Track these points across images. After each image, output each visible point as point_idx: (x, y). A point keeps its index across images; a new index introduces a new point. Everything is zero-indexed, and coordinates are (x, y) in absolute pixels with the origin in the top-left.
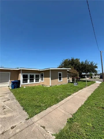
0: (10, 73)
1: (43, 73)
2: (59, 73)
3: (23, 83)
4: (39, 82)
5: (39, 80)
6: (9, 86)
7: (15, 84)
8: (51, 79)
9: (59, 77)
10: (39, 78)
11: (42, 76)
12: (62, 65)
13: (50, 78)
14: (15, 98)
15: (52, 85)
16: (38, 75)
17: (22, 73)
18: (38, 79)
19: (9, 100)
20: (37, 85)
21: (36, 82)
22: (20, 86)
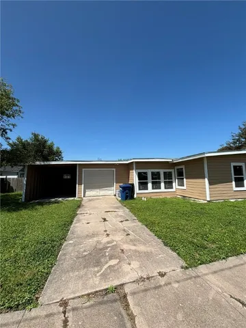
0: (114, 169)
1: (183, 167)
2: (233, 164)
3: (139, 190)
4: (174, 190)
5: (174, 184)
6: (115, 195)
7: (127, 191)
8: (210, 184)
9: (233, 176)
10: (173, 180)
11: (180, 174)
12: (238, 140)
13: (206, 180)
14: (136, 218)
15: (213, 199)
16: (170, 173)
17: (136, 169)
18: (171, 182)
19: (127, 220)
20: (169, 197)
21: (165, 188)
22: (135, 196)
